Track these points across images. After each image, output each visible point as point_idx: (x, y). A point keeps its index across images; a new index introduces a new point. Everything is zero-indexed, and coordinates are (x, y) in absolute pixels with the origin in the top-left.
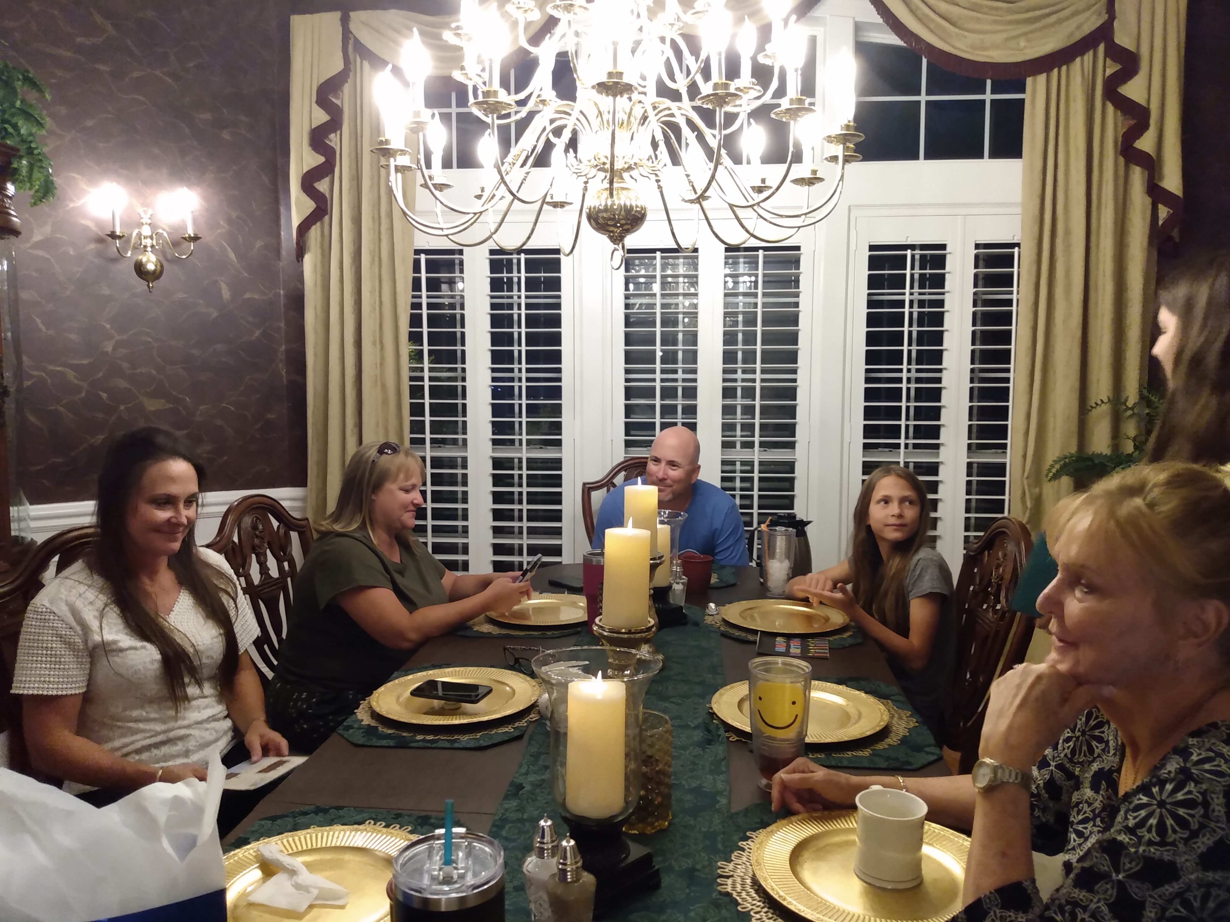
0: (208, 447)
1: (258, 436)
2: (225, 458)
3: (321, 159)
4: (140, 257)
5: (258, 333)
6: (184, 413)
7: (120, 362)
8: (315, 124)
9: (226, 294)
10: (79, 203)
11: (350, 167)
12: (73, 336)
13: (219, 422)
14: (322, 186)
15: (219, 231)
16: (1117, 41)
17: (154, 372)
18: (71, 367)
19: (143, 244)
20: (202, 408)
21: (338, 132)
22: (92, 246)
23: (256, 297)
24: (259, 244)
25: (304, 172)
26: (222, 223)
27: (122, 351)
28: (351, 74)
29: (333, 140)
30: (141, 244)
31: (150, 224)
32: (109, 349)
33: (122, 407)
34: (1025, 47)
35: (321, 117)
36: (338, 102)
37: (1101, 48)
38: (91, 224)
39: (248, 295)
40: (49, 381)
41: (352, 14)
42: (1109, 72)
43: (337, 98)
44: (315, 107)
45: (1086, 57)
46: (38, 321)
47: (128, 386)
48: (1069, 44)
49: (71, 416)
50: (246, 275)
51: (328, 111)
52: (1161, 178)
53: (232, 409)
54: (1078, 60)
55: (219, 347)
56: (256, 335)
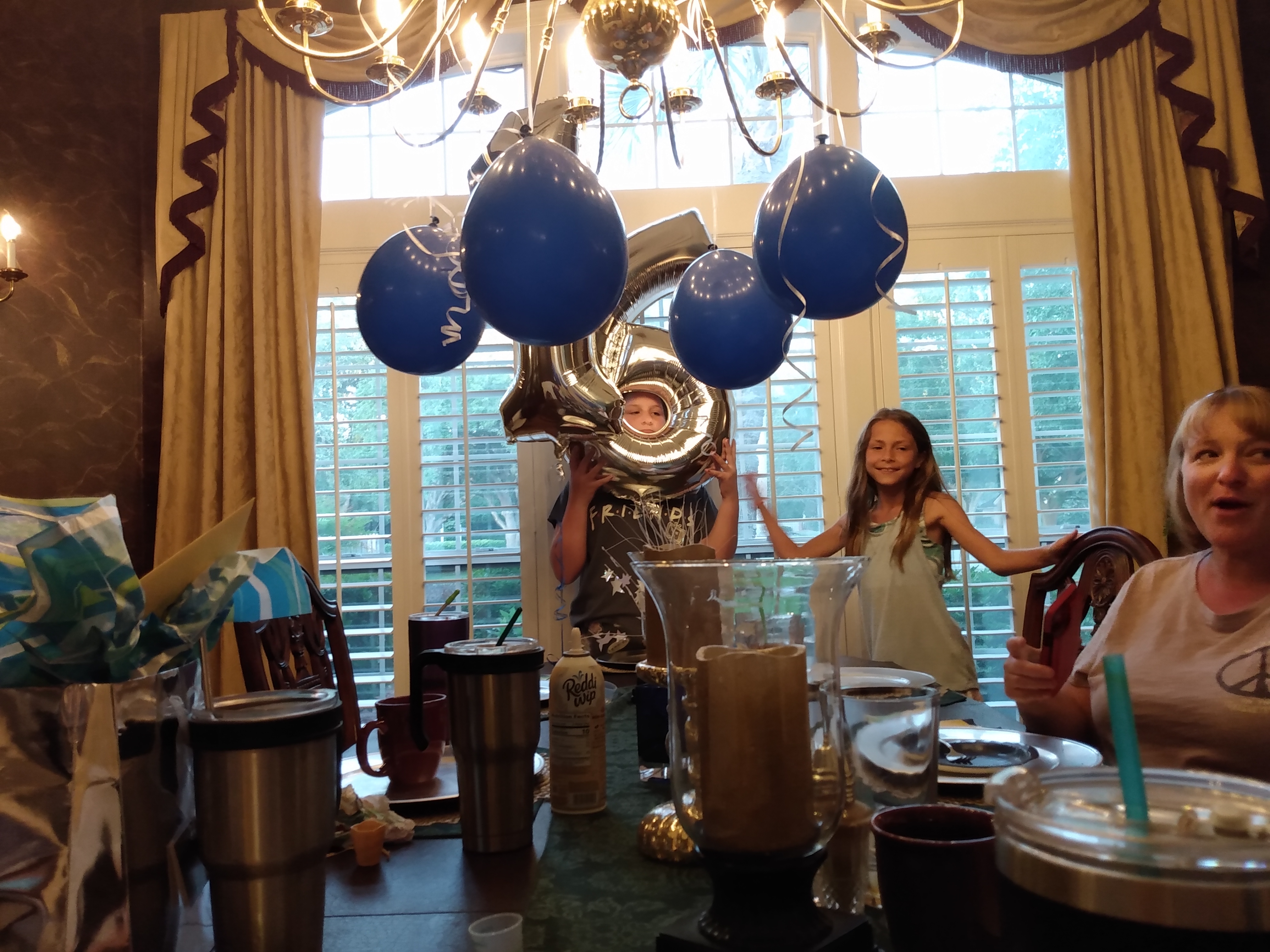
3: (197, 185)
5: (106, 409)
8: (190, 141)
9: (63, 356)
11: (237, 194)
14: (198, 218)
15: (56, 275)
16: (1165, 26)
21: (222, 151)
23: (106, 362)
24: (111, 295)
25: (174, 200)
26: (60, 265)
28: (239, 83)
29: (213, 161)
34: (1059, 37)
35: (198, 132)
36: (220, 115)
37: (1146, 37)
39: (94, 360)
41: (241, 13)
42: (1159, 61)
43: (220, 110)
44: (190, 119)
45: (1128, 49)
48: (1108, 33)
50: (91, 333)
51: (207, 126)
52: (1234, 181)
54: (1120, 52)
55: (52, 426)
56: (103, 412)
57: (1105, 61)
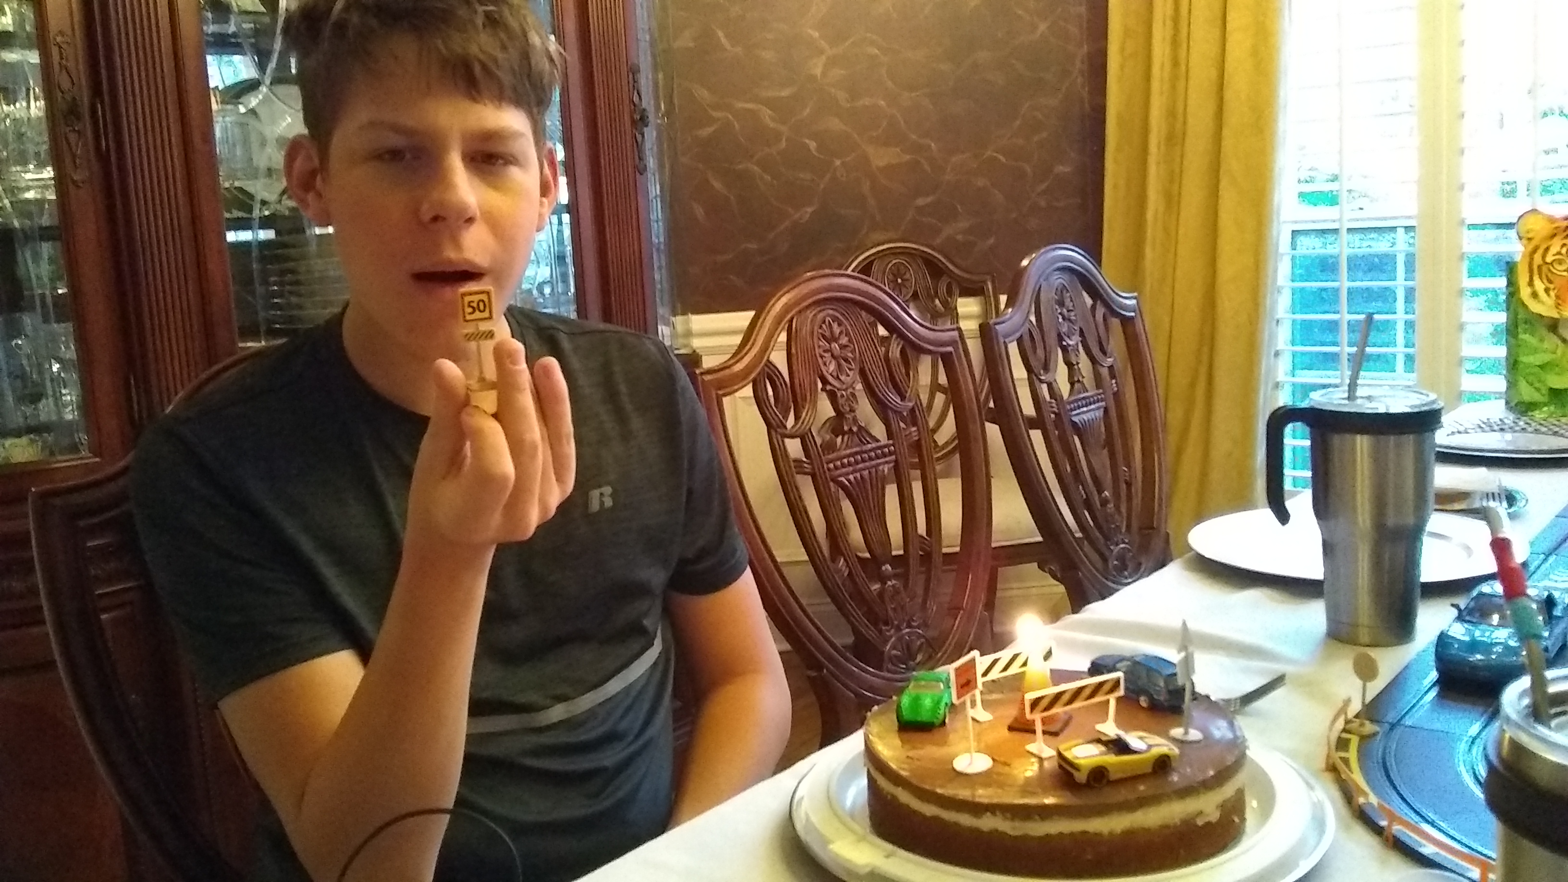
0: (963, 224)
1: (1043, 203)
2: (992, 241)
5: (1043, 27)
6: (927, 167)
7: (833, 90)
12: (768, 55)
13: (981, 182)
17: (882, 103)
18: (768, 103)
20: (954, 159)
27: (837, 73)
32: (818, 71)
33: (838, 163)
40: (737, 126)
46: (720, 34)
47: (844, 127)
49: (768, 178)
53: (1001, 157)
55: (983, 56)
56: (1039, 32)
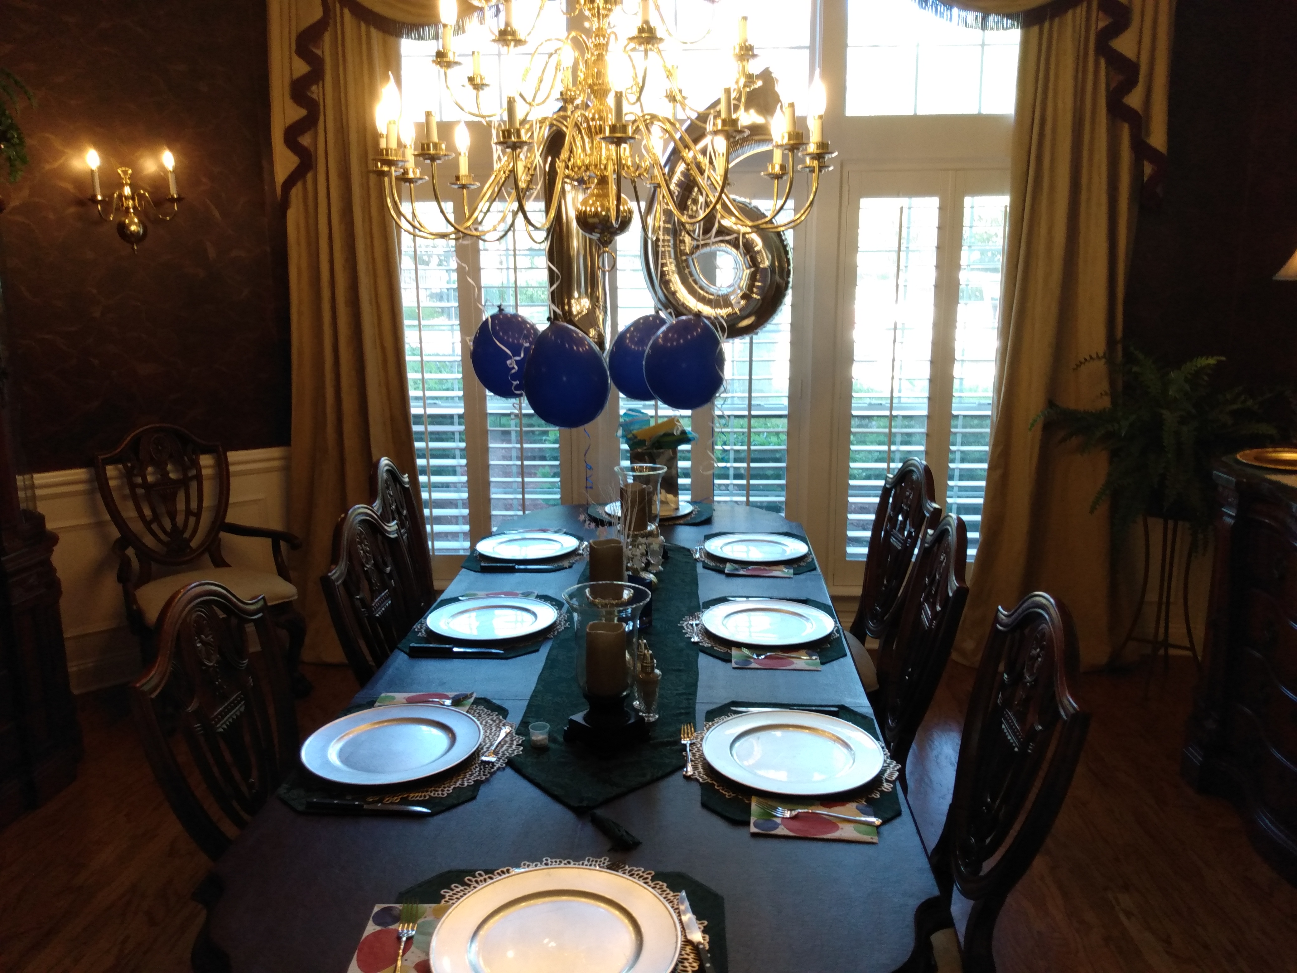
3: (303, 112)
4: (123, 219)
5: (246, 292)
6: (176, 376)
7: (109, 327)
8: (296, 75)
9: (212, 253)
10: (56, 165)
11: (334, 120)
12: (60, 303)
13: (212, 385)
14: (305, 140)
15: (201, 189)
17: (144, 336)
18: (61, 334)
19: (125, 205)
20: (194, 371)
21: (321, 83)
22: (72, 210)
23: (243, 255)
24: (242, 200)
25: (287, 125)
26: (204, 179)
27: (111, 316)
28: (331, 22)
29: (315, 91)
30: (123, 205)
31: (130, 185)
32: (97, 315)
33: (114, 373)
35: (301, 68)
36: (319, 52)
38: (70, 187)
39: (234, 254)
40: (39, 350)
42: (1101, 25)
43: (318, 48)
44: (296, 58)
45: (1078, 10)
46: (23, 289)
47: (119, 351)
49: (63, 384)
50: (231, 232)
51: (309, 63)
52: (1148, 134)
54: (1070, 13)
56: (244, 294)
57: (1057, 21)
